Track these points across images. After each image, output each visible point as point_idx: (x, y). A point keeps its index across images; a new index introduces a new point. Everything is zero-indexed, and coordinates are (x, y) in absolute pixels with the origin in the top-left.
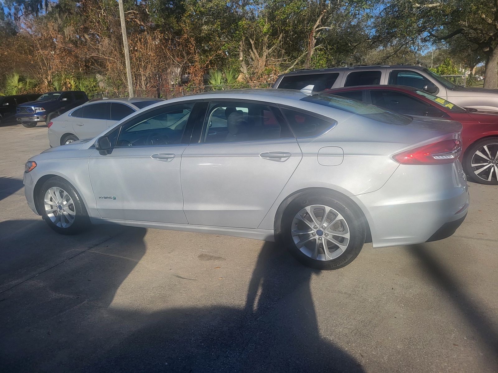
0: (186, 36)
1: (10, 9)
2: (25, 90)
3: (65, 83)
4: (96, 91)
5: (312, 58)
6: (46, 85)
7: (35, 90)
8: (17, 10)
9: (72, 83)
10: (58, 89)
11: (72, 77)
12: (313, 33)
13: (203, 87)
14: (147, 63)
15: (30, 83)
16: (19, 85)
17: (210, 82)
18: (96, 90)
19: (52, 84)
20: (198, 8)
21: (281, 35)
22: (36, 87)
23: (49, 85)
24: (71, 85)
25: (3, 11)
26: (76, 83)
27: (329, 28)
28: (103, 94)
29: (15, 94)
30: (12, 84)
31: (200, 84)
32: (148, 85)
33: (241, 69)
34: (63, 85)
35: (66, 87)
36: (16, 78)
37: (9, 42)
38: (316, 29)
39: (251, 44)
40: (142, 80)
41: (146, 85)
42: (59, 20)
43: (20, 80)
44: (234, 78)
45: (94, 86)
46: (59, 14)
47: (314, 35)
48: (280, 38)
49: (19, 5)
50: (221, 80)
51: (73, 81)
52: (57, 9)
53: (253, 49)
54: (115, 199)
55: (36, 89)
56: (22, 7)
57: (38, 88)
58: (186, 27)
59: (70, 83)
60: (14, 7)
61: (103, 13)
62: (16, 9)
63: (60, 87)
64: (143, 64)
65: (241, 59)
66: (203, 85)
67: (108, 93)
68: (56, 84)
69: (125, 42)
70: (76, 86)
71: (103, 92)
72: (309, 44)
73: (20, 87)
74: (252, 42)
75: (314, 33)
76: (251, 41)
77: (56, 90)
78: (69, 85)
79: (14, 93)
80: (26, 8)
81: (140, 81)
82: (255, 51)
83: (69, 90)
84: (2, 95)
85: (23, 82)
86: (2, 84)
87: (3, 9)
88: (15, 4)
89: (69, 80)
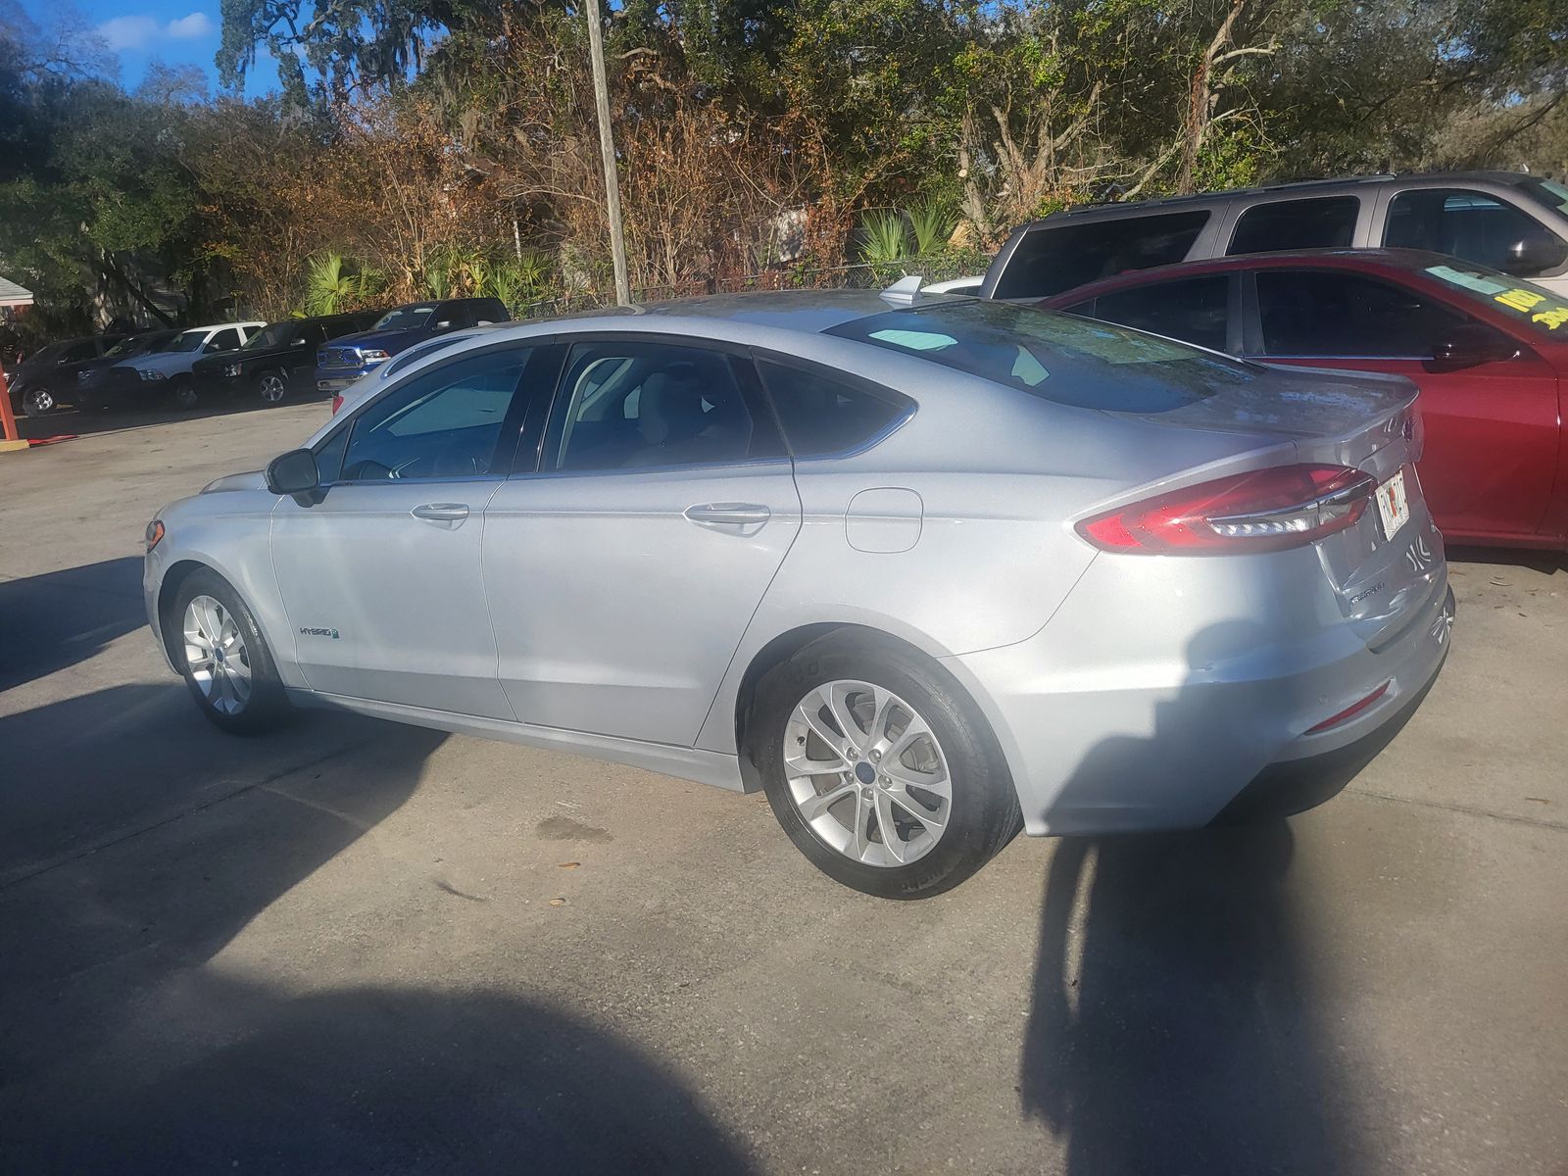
0: (794, 114)
1: (323, 73)
2: (355, 299)
3: (458, 276)
4: (539, 297)
5: (1199, 159)
6: (409, 283)
7: (382, 298)
8: (341, 73)
9: (477, 275)
10: (438, 295)
11: (475, 259)
12: (1203, 72)
13: (842, 268)
14: (682, 204)
15: (369, 278)
16: (339, 288)
17: (864, 254)
18: (539, 293)
19: (425, 280)
20: (827, 24)
21: (1097, 90)
22: (384, 291)
23: (417, 283)
24: (474, 282)
25: (302, 80)
26: (485, 275)
27: (1261, 51)
28: (557, 303)
29: (330, 313)
30: (324, 284)
31: (833, 262)
32: (685, 272)
33: (965, 207)
34: (451, 282)
35: (459, 288)
36: (335, 266)
37: (321, 164)
38: (1214, 57)
39: (999, 125)
40: (666, 256)
41: (679, 270)
42: (447, 92)
43: (342, 273)
44: (942, 235)
45: (533, 280)
46: (447, 78)
47: (1207, 80)
48: (1093, 98)
49: (347, 58)
50: (898, 246)
51: (477, 270)
52: (440, 62)
53: (1005, 140)
54: (336, 636)
55: (384, 295)
56: (353, 65)
57: (389, 292)
58: (798, 86)
59: (469, 275)
60: (331, 64)
61: (556, 64)
62: (336, 69)
63: (446, 287)
64: (671, 209)
65: (963, 173)
66: (844, 264)
68: (434, 279)
69: (606, 145)
70: (487, 285)
71: (557, 297)
72: (1191, 111)
73: (343, 291)
74: (1001, 118)
75: (1208, 74)
76: (997, 113)
77: (435, 297)
78: (468, 282)
79: (329, 311)
80: (364, 66)
81: (661, 260)
82: (1010, 144)
83: (467, 295)
84: (299, 315)
85: (352, 277)
86: (301, 284)
87: (300, 74)
88: (335, 57)
89: (467, 267)
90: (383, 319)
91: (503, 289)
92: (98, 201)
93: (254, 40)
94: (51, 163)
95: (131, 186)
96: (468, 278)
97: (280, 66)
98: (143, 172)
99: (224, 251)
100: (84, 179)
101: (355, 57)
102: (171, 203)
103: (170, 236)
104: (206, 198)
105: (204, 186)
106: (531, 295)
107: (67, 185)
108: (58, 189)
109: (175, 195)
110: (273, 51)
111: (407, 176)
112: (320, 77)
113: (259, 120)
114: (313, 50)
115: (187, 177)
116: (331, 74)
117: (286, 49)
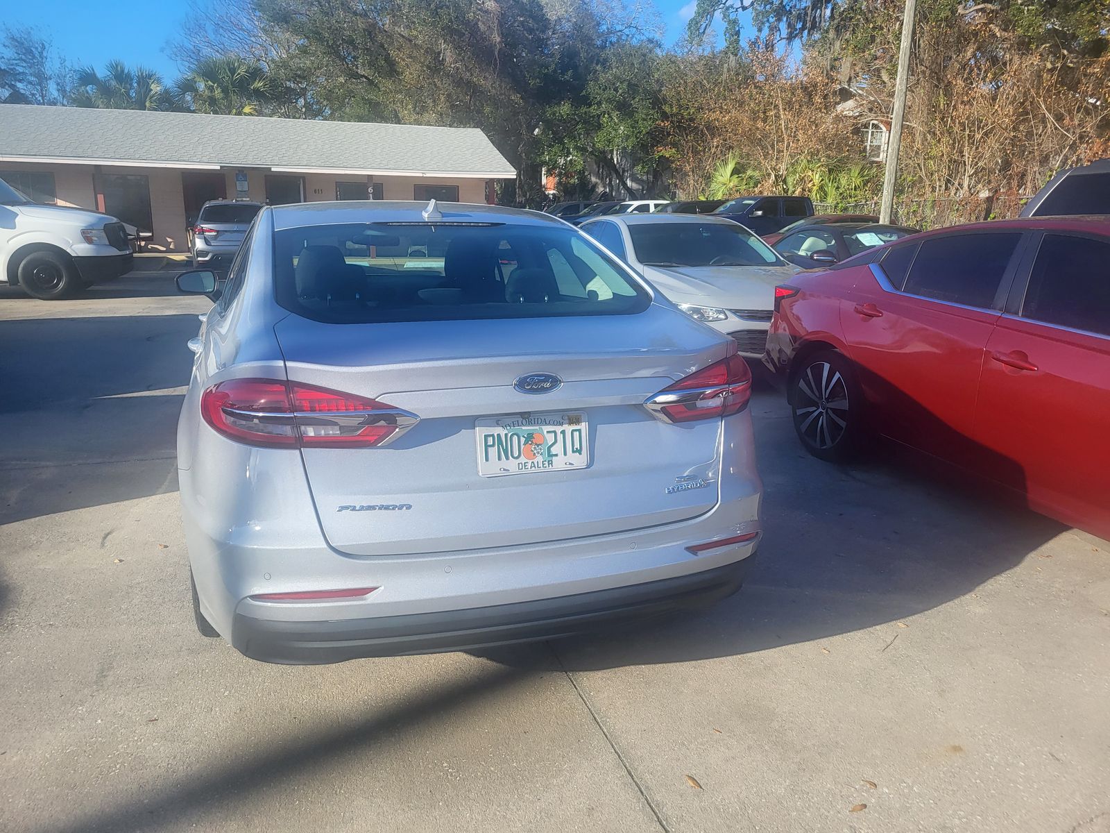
1: (760, 30)
2: (737, 190)
3: (801, 179)
6: (772, 182)
9: (817, 179)
10: (790, 191)
11: (818, 167)
15: (750, 177)
16: (730, 182)
18: (856, 196)
22: (757, 187)
23: (777, 182)
24: (814, 185)
25: (738, 37)
26: (822, 180)
28: (867, 205)
30: (721, 179)
34: (798, 183)
35: (803, 188)
36: (731, 166)
40: (965, 174)
41: (973, 187)
43: (736, 172)
45: (855, 186)
49: (779, 20)
51: (818, 176)
55: (756, 189)
56: (783, 26)
60: (767, 24)
62: (771, 29)
64: (977, 137)
67: (875, 204)
68: (790, 180)
70: (821, 188)
73: (731, 184)
78: (809, 185)
79: (719, 197)
80: (789, 26)
83: (806, 193)
84: (702, 198)
85: (740, 175)
86: (708, 178)
87: (738, 33)
88: (771, 20)
89: (810, 173)
90: (724, 205)
91: (831, 191)
92: (604, 117)
93: (714, 10)
94: (584, 93)
95: (625, 109)
96: (810, 181)
97: (727, 28)
98: (634, 98)
99: (667, 152)
100: (599, 103)
101: (785, 19)
102: (644, 120)
103: (638, 142)
104: (665, 116)
105: (667, 109)
106: (851, 197)
107: (590, 107)
108: (584, 109)
109: (647, 115)
110: (724, 17)
111: (789, 105)
112: (757, 33)
113: (712, 65)
114: (757, 15)
115: (657, 102)
116: (766, 31)
117: (732, 17)
